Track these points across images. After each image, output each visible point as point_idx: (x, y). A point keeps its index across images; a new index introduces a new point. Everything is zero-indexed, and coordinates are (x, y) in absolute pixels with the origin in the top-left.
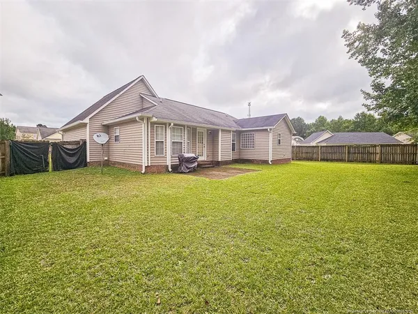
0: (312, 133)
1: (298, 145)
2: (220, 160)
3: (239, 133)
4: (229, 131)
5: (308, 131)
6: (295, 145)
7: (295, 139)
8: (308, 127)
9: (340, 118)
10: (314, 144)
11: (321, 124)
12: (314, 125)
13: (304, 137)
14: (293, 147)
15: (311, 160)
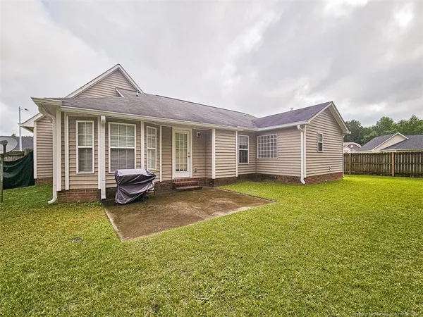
0: (372, 137)
1: (354, 152)
2: (214, 177)
3: (254, 136)
4: (233, 132)
5: (366, 136)
6: (350, 152)
7: (349, 146)
8: (367, 131)
9: (414, 119)
10: (377, 150)
11: (386, 127)
12: (374, 128)
13: (362, 144)
14: (346, 155)
15: (377, 175)
